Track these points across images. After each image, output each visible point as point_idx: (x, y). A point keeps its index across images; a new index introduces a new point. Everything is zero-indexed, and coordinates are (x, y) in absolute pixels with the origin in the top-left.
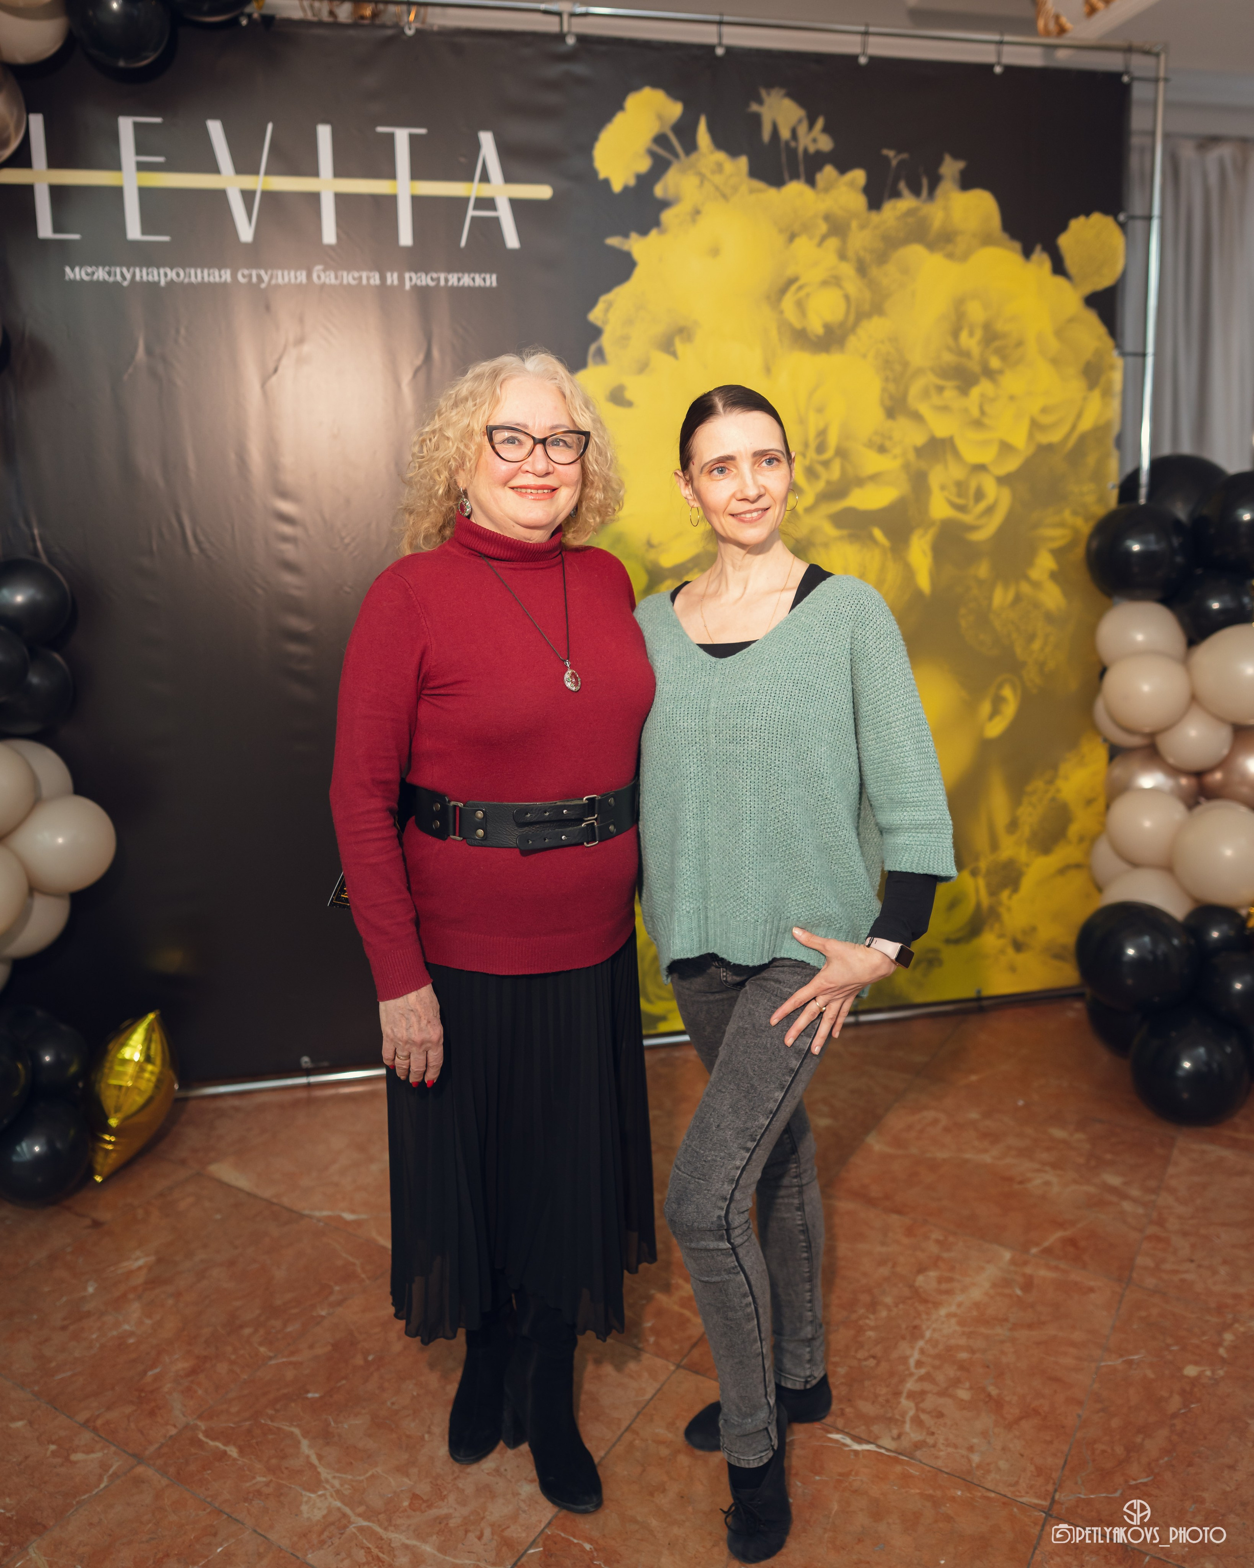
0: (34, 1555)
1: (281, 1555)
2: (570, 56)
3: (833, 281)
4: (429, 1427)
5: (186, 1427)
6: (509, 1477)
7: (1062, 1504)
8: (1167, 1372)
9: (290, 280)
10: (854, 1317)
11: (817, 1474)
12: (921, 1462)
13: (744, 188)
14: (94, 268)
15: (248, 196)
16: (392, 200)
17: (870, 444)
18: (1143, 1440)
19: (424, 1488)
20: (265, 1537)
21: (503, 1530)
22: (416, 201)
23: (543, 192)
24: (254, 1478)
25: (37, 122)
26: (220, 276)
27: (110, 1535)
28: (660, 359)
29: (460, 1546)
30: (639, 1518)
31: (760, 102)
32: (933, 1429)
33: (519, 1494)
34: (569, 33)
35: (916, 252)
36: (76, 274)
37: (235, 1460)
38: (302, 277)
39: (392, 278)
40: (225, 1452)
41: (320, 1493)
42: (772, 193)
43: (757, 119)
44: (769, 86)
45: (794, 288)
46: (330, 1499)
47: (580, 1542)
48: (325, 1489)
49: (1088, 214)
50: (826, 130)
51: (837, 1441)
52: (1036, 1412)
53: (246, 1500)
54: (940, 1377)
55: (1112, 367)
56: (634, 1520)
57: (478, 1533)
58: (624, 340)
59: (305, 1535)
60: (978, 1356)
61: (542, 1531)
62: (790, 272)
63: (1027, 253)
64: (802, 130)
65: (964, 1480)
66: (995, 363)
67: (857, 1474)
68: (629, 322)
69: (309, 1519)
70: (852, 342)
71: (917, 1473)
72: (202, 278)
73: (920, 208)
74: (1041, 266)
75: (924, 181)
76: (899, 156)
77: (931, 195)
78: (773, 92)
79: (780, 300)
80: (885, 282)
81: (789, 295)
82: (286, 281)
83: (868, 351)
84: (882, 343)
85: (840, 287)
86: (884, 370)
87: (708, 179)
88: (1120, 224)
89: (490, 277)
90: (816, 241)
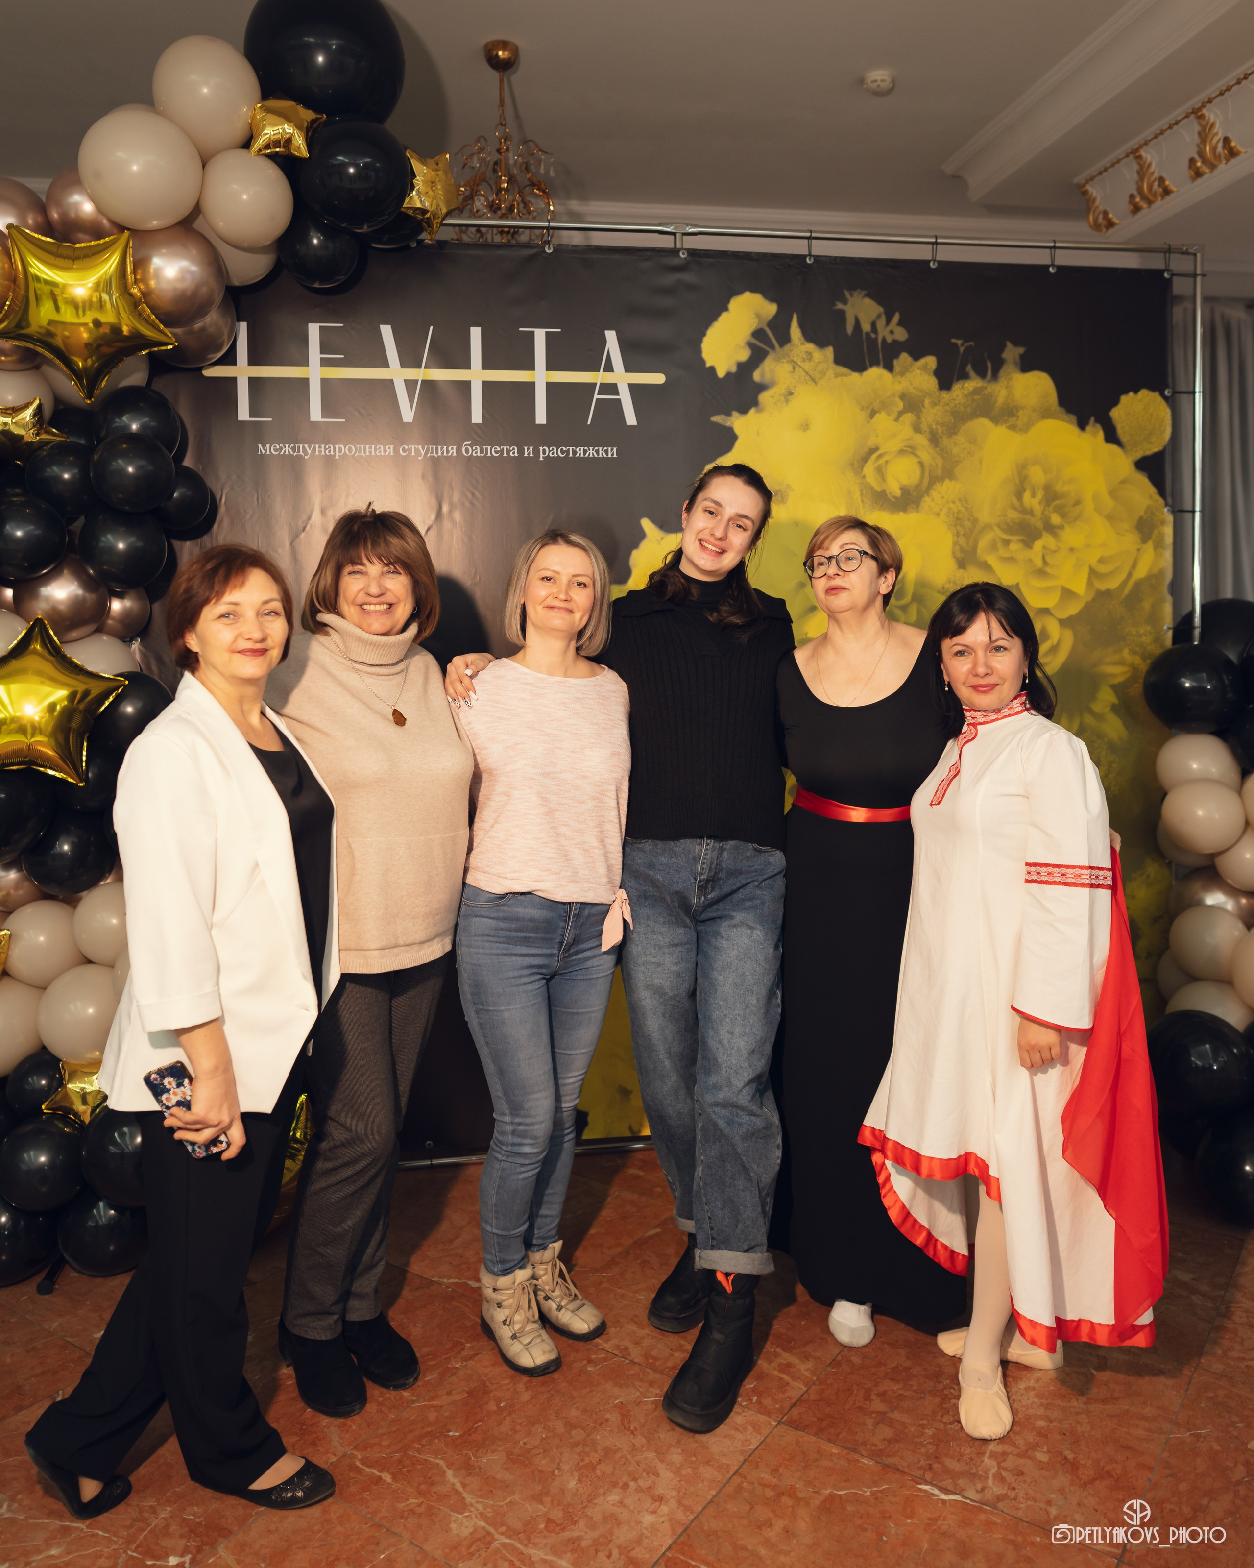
0: (223, 1554)
1: (436, 1563)
2: (682, 268)
3: (909, 450)
4: (559, 1464)
5: (344, 1456)
6: (632, 1508)
7: (1133, 1553)
8: (1232, 1445)
9: (443, 453)
10: (940, 1386)
11: (908, 1517)
12: (1002, 1511)
13: (830, 373)
14: (281, 445)
15: (410, 385)
16: (530, 387)
18: (1209, 1503)
19: (557, 1514)
20: (421, 1548)
21: (629, 1552)
22: (550, 386)
23: (658, 379)
24: (408, 1500)
25: (243, 327)
26: (385, 451)
27: (286, 1541)
29: (592, 1562)
30: (749, 1547)
31: (845, 302)
32: (1014, 1485)
33: (641, 1523)
34: (682, 249)
35: (983, 424)
36: (268, 449)
37: (389, 1484)
38: (453, 451)
39: (529, 451)
40: (380, 1478)
41: (466, 1514)
42: (855, 376)
43: (842, 314)
44: (852, 288)
45: (874, 456)
46: (475, 1520)
47: (698, 1564)
48: (471, 1511)
49: (1136, 392)
50: (900, 323)
51: (926, 1491)
52: (1109, 1474)
53: (402, 1518)
54: (1020, 1442)
55: (1163, 522)
56: (744, 1548)
57: (608, 1553)
59: (455, 1548)
60: (1054, 1424)
61: (664, 1553)
62: (871, 443)
63: (1082, 425)
64: (881, 323)
65: (1043, 1529)
66: (1055, 519)
67: (945, 1519)
69: (458, 1535)
70: (927, 501)
71: (1000, 1521)
72: (370, 452)
73: (986, 388)
74: (1095, 435)
75: (989, 364)
76: (966, 345)
77: (995, 377)
78: (856, 293)
79: (862, 467)
80: (955, 450)
81: (870, 462)
82: (440, 454)
83: (941, 510)
84: (954, 502)
85: (916, 455)
86: (955, 525)
87: (799, 366)
88: (1166, 399)
89: (612, 450)
90: (894, 415)
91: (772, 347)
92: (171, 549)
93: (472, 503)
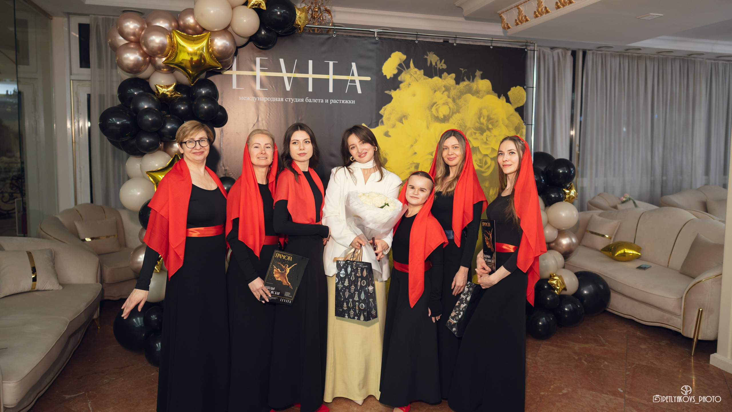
2: (377, 43)
3: (446, 103)
9: (299, 101)
13: (422, 78)
14: (247, 96)
15: (289, 78)
16: (328, 80)
22: (334, 80)
23: (368, 79)
25: (235, 58)
26: (281, 100)
28: (398, 124)
31: (427, 55)
34: (376, 37)
35: (469, 95)
36: (242, 98)
38: (303, 100)
39: (327, 101)
42: (430, 79)
43: (426, 59)
44: (430, 51)
45: (435, 105)
49: (516, 87)
50: (444, 63)
55: (523, 127)
58: (389, 119)
62: (434, 101)
63: (499, 97)
64: (438, 63)
66: (490, 126)
68: (390, 114)
70: (451, 120)
72: (276, 100)
73: (470, 84)
74: (503, 100)
75: (471, 77)
76: (464, 70)
77: (473, 81)
78: (431, 53)
79: (431, 108)
80: (460, 104)
81: (434, 107)
82: (298, 101)
83: (455, 122)
84: (459, 120)
85: (448, 105)
86: (460, 128)
87: (413, 75)
88: (525, 89)
89: (353, 101)
90: (441, 93)
91: (404, 69)
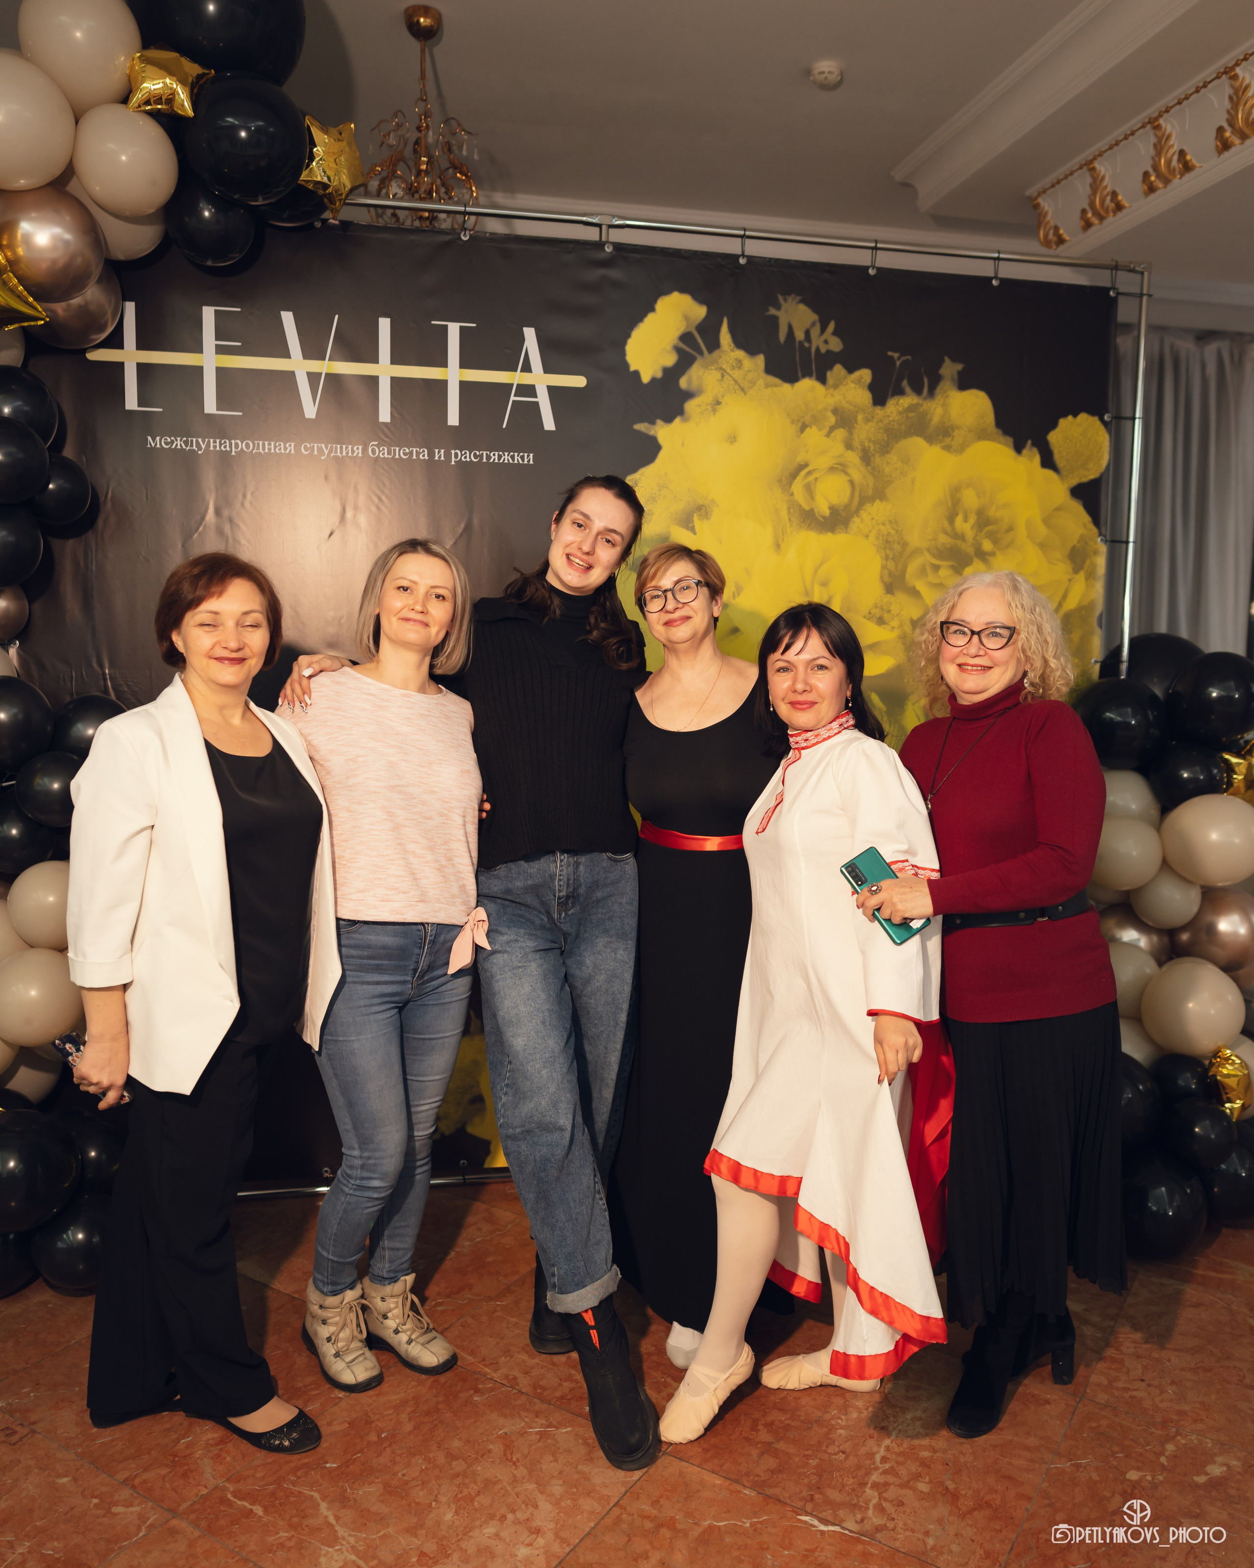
2: (607, 263)
3: (839, 468)
4: (436, 1496)
9: (346, 453)
13: (761, 383)
14: (172, 438)
15: (313, 378)
16: (443, 385)
17: (870, 617)
22: (464, 385)
23: (579, 381)
25: (130, 308)
26: (286, 449)
28: (680, 533)
31: (778, 307)
34: (608, 242)
35: (918, 442)
36: (157, 442)
38: (358, 451)
39: (439, 454)
42: (787, 386)
43: (775, 320)
44: (786, 292)
45: (804, 472)
49: (1075, 415)
50: (835, 333)
55: (1096, 553)
62: (800, 459)
63: (1019, 448)
64: (815, 332)
66: (987, 546)
70: (856, 522)
72: (270, 449)
73: (921, 405)
74: (1031, 459)
75: (926, 381)
76: (903, 358)
77: (931, 394)
78: (790, 299)
79: (791, 483)
80: (887, 470)
81: (799, 479)
82: (344, 454)
83: (870, 531)
84: (883, 524)
85: (846, 473)
86: (884, 549)
87: (729, 374)
88: (1105, 424)
89: (528, 456)
90: (826, 431)
91: (701, 353)
92: (47, 546)
93: (378, 508)
